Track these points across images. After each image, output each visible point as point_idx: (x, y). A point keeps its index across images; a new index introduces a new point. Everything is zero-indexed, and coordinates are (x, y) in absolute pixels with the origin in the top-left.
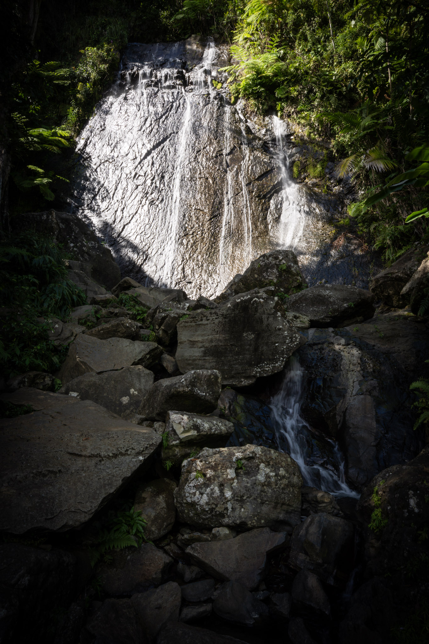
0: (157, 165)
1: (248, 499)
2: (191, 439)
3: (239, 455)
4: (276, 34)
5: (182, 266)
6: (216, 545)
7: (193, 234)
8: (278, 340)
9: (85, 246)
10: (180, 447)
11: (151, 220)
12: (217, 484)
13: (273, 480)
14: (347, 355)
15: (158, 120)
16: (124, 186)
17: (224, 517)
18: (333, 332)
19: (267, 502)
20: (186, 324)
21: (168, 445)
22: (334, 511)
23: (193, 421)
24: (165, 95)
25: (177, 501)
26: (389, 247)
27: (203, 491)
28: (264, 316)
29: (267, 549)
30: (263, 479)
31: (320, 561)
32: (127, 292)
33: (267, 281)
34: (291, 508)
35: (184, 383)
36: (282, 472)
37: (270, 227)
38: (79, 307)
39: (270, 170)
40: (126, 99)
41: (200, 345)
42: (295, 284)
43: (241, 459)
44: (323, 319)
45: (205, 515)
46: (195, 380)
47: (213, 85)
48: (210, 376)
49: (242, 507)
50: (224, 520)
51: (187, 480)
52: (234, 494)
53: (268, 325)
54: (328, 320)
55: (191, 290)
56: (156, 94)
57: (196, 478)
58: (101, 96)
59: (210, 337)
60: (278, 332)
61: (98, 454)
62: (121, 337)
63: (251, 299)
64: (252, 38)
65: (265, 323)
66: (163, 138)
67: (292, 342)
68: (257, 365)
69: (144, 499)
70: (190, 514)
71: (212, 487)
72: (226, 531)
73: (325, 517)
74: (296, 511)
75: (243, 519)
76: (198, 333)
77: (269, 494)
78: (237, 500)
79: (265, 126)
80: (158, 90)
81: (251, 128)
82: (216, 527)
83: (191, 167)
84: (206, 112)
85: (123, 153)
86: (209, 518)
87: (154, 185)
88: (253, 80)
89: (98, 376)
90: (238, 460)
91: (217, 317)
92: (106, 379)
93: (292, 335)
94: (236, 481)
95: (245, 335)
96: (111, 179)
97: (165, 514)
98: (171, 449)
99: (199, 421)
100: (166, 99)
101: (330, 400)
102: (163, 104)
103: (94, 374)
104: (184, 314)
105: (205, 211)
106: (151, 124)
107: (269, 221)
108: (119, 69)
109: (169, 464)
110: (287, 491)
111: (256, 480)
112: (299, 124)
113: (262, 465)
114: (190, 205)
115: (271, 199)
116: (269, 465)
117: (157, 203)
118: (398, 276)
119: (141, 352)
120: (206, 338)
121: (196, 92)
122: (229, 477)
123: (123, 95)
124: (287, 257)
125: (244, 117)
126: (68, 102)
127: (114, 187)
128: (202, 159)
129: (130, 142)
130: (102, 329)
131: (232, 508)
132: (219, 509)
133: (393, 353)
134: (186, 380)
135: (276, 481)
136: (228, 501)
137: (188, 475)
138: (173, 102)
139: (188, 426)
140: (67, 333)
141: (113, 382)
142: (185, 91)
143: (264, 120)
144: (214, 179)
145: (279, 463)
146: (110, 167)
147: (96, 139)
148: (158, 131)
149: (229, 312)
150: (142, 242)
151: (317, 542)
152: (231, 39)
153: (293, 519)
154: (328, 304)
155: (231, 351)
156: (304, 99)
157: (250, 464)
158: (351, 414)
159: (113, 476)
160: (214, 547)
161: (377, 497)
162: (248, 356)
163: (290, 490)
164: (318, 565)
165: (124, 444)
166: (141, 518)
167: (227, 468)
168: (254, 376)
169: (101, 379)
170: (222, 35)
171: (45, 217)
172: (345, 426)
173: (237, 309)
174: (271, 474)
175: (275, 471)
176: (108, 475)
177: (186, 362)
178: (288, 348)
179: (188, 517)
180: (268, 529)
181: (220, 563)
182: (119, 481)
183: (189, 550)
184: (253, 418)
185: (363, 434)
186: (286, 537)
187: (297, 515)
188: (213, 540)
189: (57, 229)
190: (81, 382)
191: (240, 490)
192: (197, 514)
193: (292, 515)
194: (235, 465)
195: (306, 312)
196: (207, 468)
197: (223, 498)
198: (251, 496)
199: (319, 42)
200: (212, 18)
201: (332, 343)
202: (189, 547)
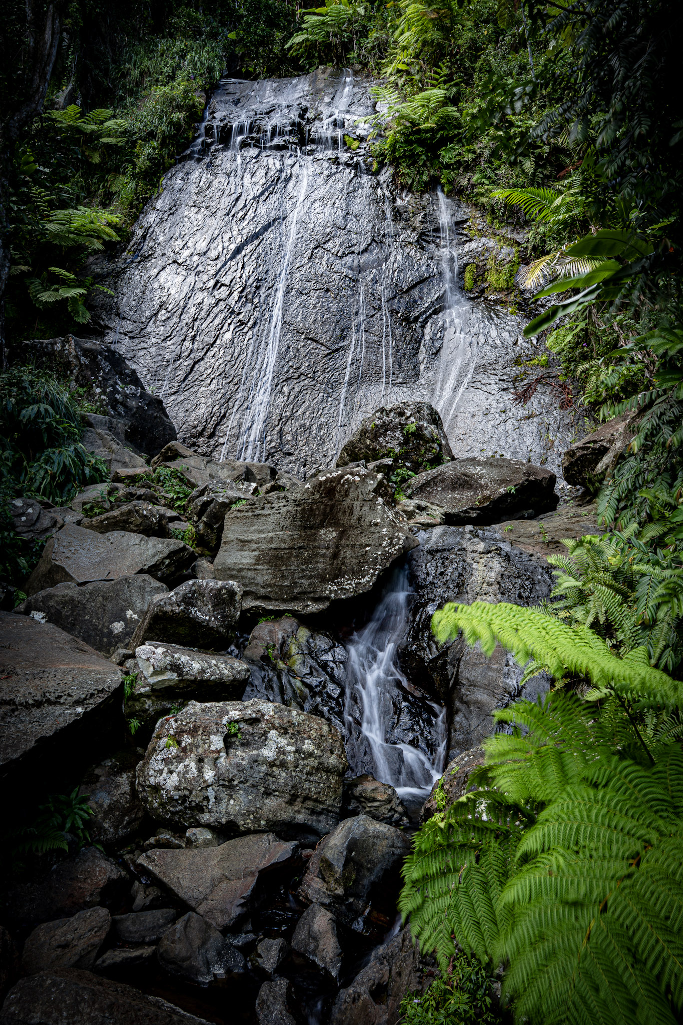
1: (241, 785)
2: (170, 687)
3: (235, 714)
4: (443, 63)
6: (186, 856)
8: (370, 542)
9: (119, 393)
10: (153, 698)
12: (195, 758)
13: (290, 758)
14: (481, 568)
17: (203, 812)
18: (471, 531)
19: (277, 793)
20: (239, 514)
21: (132, 693)
22: (393, 816)
23: (173, 657)
25: (139, 782)
26: (604, 401)
27: (172, 768)
28: (356, 503)
29: (261, 867)
30: (271, 754)
31: (340, 891)
32: (168, 464)
33: (384, 451)
34: (322, 807)
35: (173, 598)
36: (308, 746)
37: (422, 367)
39: (426, 278)
41: (254, 546)
42: (429, 456)
43: (237, 721)
44: (466, 512)
45: (173, 806)
46: (193, 595)
47: (344, 144)
48: (220, 590)
49: (231, 797)
50: (203, 816)
51: (154, 750)
52: (218, 777)
53: (360, 518)
54: (474, 515)
57: (168, 746)
58: (173, 161)
59: (270, 535)
60: (372, 529)
61: (11, 700)
62: (134, 531)
63: (342, 476)
64: (410, 70)
65: (357, 514)
67: (391, 544)
68: (333, 580)
69: (98, 777)
70: (154, 804)
71: (186, 763)
72: (208, 835)
73: (362, 823)
74: (330, 812)
75: (232, 817)
76: (253, 528)
77: (281, 781)
78: (223, 785)
79: (424, 207)
82: (190, 827)
86: (180, 811)
88: (406, 135)
89: (78, 588)
90: (232, 722)
91: (286, 504)
92: (90, 594)
93: (394, 534)
94: (223, 754)
95: (322, 532)
97: (127, 803)
98: (138, 700)
99: (184, 659)
103: (73, 585)
104: (240, 499)
106: (245, 206)
107: (421, 359)
108: (202, 119)
109: (135, 723)
110: (316, 778)
111: (258, 755)
112: (476, 204)
113: (273, 734)
116: (286, 733)
118: (602, 446)
119: (154, 555)
120: (264, 536)
122: (213, 748)
124: (419, 412)
125: (391, 193)
126: (122, 170)
130: (107, 519)
131: (216, 798)
132: (195, 799)
134: (176, 594)
135: (297, 760)
136: (209, 786)
137: (156, 743)
139: (162, 665)
140: (46, 522)
141: (100, 599)
145: (305, 731)
149: (306, 496)
151: (338, 860)
152: (379, 73)
153: (322, 824)
154: (477, 489)
155: (297, 556)
156: (484, 165)
157: (251, 730)
158: (467, 663)
159: (24, 734)
160: (181, 858)
161: (441, 794)
162: (321, 566)
163: (321, 777)
164: (337, 897)
165: (57, 687)
166: (84, 807)
167: (210, 734)
168: (327, 598)
169: (82, 593)
170: (365, 65)
171: (58, 347)
172: (457, 682)
173: (318, 492)
174: (289, 748)
175: (296, 743)
176: (18, 732)
177: (228, 572)
178: (385, 555)
179: (152, 808)
180: (271, 836)
181: (185, 883)
182: (31, 741)
183: (142, 860)
184: (314, 664)
185: (480, 696)
186: (295, 850)
187: (332, 817)
188: (187, 848)
189: (76, 366)
190: (50, 597)
191: (228, 770)
192: (162, 805)
193: (322, 818)
194: (225, 730)
195: (441, 500)
196: (184, 732)
197: (202, 780)
198: (247, 781)
199: (511, 74)
200: (351, 40)
201: (464, 550)
202: (144, 854)
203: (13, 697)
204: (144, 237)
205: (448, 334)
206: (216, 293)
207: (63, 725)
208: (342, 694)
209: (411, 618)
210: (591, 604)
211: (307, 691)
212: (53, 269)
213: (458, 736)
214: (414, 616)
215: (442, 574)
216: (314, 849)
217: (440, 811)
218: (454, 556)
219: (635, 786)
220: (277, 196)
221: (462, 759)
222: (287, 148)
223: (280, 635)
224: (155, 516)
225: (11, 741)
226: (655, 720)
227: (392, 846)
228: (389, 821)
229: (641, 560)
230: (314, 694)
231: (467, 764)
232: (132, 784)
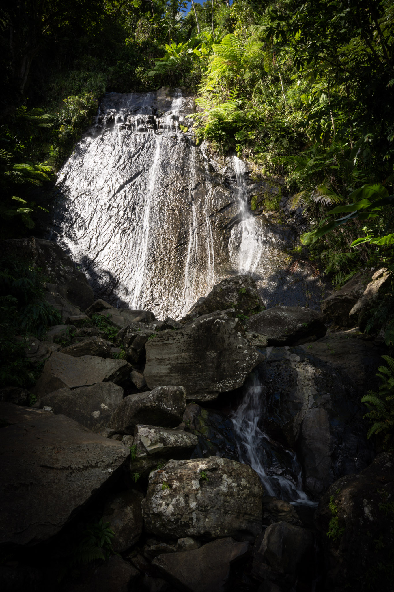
0: (129, 198)
1: (212, 509)
2: (158, 452)
3: (203, 466)
4: (236, 88)
5: (150, 290)
7: (161, 260)
8: (238, 358)
9: (62, 270)
10: (147, 459)
11: (123, 247)
12: (182, 495)
13: (235, 490)
14: (302, 371)
15: (130, 158)
16: (99, 216)
17: (189, 527)
18: (289, 350)
19: (230, 512)
20: (154, 343)
21: (136, 457)
22: (293, 520)
23: (160, 434)
24: (137, 137)
25: (144, 512)
26: (338, 272)
27: (168, 502)
28: (225, 336)
29: (231, 559)
30: (225, 489)
32: (99, 313)
33: (228, 303)
34: (253, 518)
35: (152, 398)
36: (243, 482)
37: (230, 254)
38: (55, 327)
39: (230, 204)
40: (102, 139)
41: (167, 362)
42: (254, 306)
43: (205, 471)
44: (279, 338)
45: (171, 526)
46: (161, 395)
47: (179, 129)
48: (176, 392)
49: (207, 517)
50: (189, 530)
51: (153, 491)
52: (199, 505)
53: (229, 344)
55: (158, 312)
56: (129, 136)
57: (163, 489)
58: (80, 136)
59: (176, 355)
60: (238, 351)
61: (69, 467)
62: (93, 355)
63: (214, 320)
64: (215, 91)
65: (227, 342)
66: (135, 174)
67: (251, 359)
68: (219, 381)
69: (113, 510)
70: (156, 525)
71: (177, 498)
72: (192, 542)
73: (285, 526)
74: (257, 520)
75: (207, 529)
76: (164, 351)
77: (232, 504)
78: (201, 510)
79: (226, 164)
80: (132, 133)
81: (214, 166)
82: (181, 537)
83: (159, 200)
84: (173, 152)
85: (98, 187)
86: (175, 528)
87: (126, 216)
88: (215, 125)
89: (71, 392)
90: (202, 471)
91: (182, 337)
92: (79, 394)
93: (252, 353)
94: (200, 491)
95: (208, 353)
96: (87, 210)
97: (133, 525)
98: (138, 461)
99: (165, 434)
100: (138, 140)
101: (287, 414)
102: (136, 145)
103: (68, 390)
104: (152, 334)
105: (173, 239)
106: (124, 162)
107: (230, 249)
108: (96, 114)
109: (137, 476)
110: (249, 501)
111: (219, 490)
112: (256, 163)
113: (225, 476)
114: (158, 235)
115: (232, 229)
116: (231, 475)
117: (128, 232)
118: (346, 298)
119: (111, 369)
120: (172, 356)
121: (166, 135)
122: (194, 488)
123: (100, 136)
124: (246, 281)
125: (208, 156)
126: (50, 141)
127: (90, 217)
128: (170, 193)
129: (105, 177)
130: (76, 348)
131: (197, 518)
132: (184, 519)
133: (345, 369)
134: (153, 395)
135: (238, 491)
136: (193, 511)
137: (154, 487)
138: (145, 143)
139: (155, 439)
140: (43, 351)
141: (85, 397)
142: (156, 134)
143: (225, 160)
144: (180, 212)
145: (241, 474)
146: (86, 199)
147: (75, 174)
148: (130, 168)
149: (194, 332)
150: (114, 267)
152: (196, 91)
154: (284, 324)
155: (195, 368)
156: (260, 142)
157: (213, 475)
158: (306, 426)
159: (83, 488)
160: (179, 558)
163: (251, 500)
165: (94, 457)
166: (108, 529)
167: (191, 479)
168: (217, 392)
169: (74, 394)
170: (188, 87)
171: (25, 243)
172: (301, 437)
173: (201, 329)
174: (233, 484)
175: (237, 481)
176: (78, 487)
177: (153, 378)
178: (248, 366)
179: (155, 527)
180: (231, 539)
181: (185, 574)
182: (88, 492)
183: (155, 562)
185: (318, 445)
186: (248, 547)
188: (179, 551)
189: (36, 254)
190: (55, 397)
191: (204, 501)
192: (163, 525)
193: (254, 525)
194: (199, 477)
195: (264, 331)
196: (173, 479)
197: (188, 508)
198: (215, 506)
199: (272, 95)
200: (180, 74)
201: (289, 360)
202: (156, 558)
203: (69, 464)
204: (65, 179)
206: (109, 212)
207: (103, 480)
209: (266, 402)
212: (14, 197)
220: (142, 157)
222: (146, 130)
225: (76, 493)
227: (303, 539)
228: (292, 523)
232: (137, 513)
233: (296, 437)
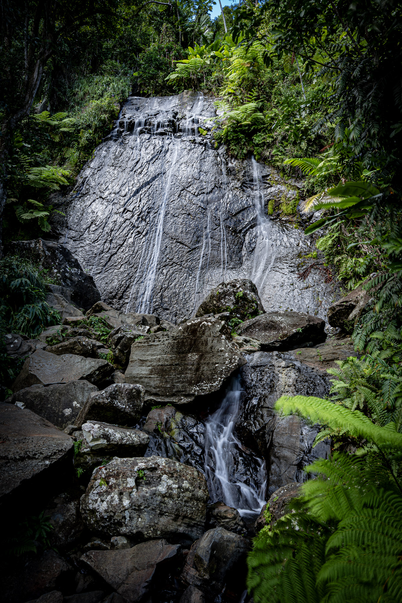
1: (146, 509)
2: (102, 448)
3: (142, 465)
4: (255, 89)
6: (111, 555)
8: (218, 361)
9: (68, 272)
10: (92, 455)
12: (117, 492)
13: (175, 492)
14: (284, 376)
17: (122, 526)
18: (277, 355)
19: (167, 514)
20: (140, 345)
21: (79, 452)
22: (237, 527)
23: (104, 430)
25: (82, 508)
26: (351, 278)
27: (103, 498)
28: (209, 338)
29: (158, 561)
30: (164, 490)
31: (207, 577)
32: (97, 314)
33: (224, 307)
34: (194, 522)
35: (104, 395)
36: (186, 484)
38: (51, 327)
39: (246, 208)
41: (149, 364)
42: (251, 310)
43: (143, 469)
44: (273, 343)
45: (103, 523)
46: (116, 393)
47: (199, 132)
48: (132, 390)
49: (139, 516)
50: (122, 528)
51: (92, 487)
52: (132, 504)
53: (212, 347)
54: (278, 345)
57: (100, 485)
58: (100, 141)
59: (159, 357)
60: (219, 354)
62: (78, 354)
63: (201, 323)
64: (236, 93)
65: (210, 344)
67: (231, 363)
68: (196, 384)
69: (56, 504)
70: (91, 521)
71: (112, 495)
72: (125, 541)
73: (219, 532)
74: (199, 525)
75: (140, 529)
76: (148, 353)
77: (170, 506)
78: (135, 509)
79: (244, 168)
82: (114, 536)
86: (108, 525)
87: (140, 219)
88: (234, 128)
89: (44, 388)
90: (140, 470)
91: (167, 339)
92: (52, 391)
93: (232, 356)
94: (135, 490)
95: (190, 355)
97: (74, 521)
98: (82, 456)
99: (111, 431)
101: (261, 420)
103: (41, 386)
104: (140, 335)
106: (142, 166)
107: (243, 254)
109: (80, 471)
110: (191, 504)
111: (156, 490)
112: (274, 167)
113: (165, 477)
116: (172, 477)
118: (351, 304)
119: (90, 369)
120: (155, 357)
122: (128, 486)
123: (120, 140)
124: (244, 285)
125: (226, 160)
126: (71, 146)
130: (61, 347)
131: (130, 517)
132: (117, 518)
134: (106, 392)
135: (179, 493)
136: (126, 510)
137: (94, 483)
139: (98, 435)
140: (25, 348)
141: (58, 394)
145: (184, 476)
149: (179, 334)
151: (206, 556)
152: (218, 94)
153: (195, 533)
154: (279, 330)
155: (175, 370)
156: (278, 145)
157: (151, 475)
158: (277, 433)
159: (14, 478)
160: (108, 556)
161: (268, 514)
162: (189, 375)
163: (194, 504)
164: (205, 580)
165: (34, 448)
166: (47, 524)
167: (127, 477)
168: (193, 395)
169: (47, 391)
170: (210, 90)
171: (33, 245)
172: (272, 445)
173: (187, 331)
174: (174, 486)
175: (178, 483)
176: (9, 476)
177: (133, 379)
178: (227, 369)
179: (90, 524)
180: (164, 541)
181: (110, 573)
182: (17, 482)
183: (83, 558)
184: (186, 434)
185: (286, 453)
186: (179, 550)
187: (200, 529)
188: (111, 549)
189: (43, 256)
190: (27, 393)
191: (138, 500)
192: (97, 522)
193: (194, 529)
194: (136, 475)
195: (258, 336)
196: (110, 476)
197: (122, 506)
198: (149, 506)
199: (292, 96)
200: (202, 77)
201: (273, 366)
202: (85, 554)
203: (6, 454)
205: (259, 240)
207: (37, 472)
208: (203, 452)
209: (243, 407)
210: (355, 397)
211: (181, 450)
212: (30, 200)
213: (274, 478)
214: (245, 405)
215: (260, 380)
216: (189, 549)
217: (268, 524)
218: (267, 370)
219: (396, 508)
221: (280, 492)
223: (165, 417)
224: (90, 345)
225: (5, 482)
226: (397, 467)
227: (238, 547)
228: (235, 531)
229: (384, 371)
230: (186, 453)
231: (283, 495)
232: (77, 509)
233: (268, 445)
